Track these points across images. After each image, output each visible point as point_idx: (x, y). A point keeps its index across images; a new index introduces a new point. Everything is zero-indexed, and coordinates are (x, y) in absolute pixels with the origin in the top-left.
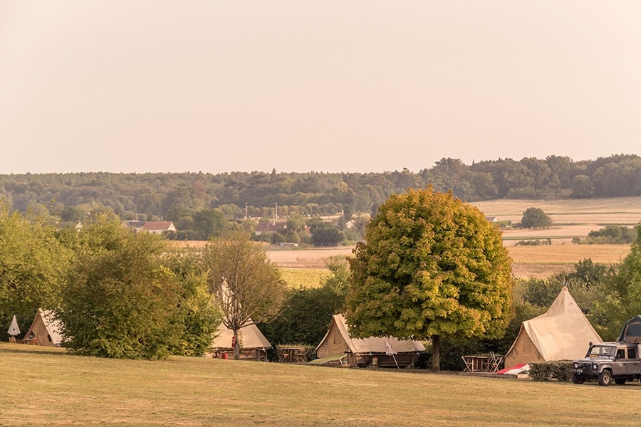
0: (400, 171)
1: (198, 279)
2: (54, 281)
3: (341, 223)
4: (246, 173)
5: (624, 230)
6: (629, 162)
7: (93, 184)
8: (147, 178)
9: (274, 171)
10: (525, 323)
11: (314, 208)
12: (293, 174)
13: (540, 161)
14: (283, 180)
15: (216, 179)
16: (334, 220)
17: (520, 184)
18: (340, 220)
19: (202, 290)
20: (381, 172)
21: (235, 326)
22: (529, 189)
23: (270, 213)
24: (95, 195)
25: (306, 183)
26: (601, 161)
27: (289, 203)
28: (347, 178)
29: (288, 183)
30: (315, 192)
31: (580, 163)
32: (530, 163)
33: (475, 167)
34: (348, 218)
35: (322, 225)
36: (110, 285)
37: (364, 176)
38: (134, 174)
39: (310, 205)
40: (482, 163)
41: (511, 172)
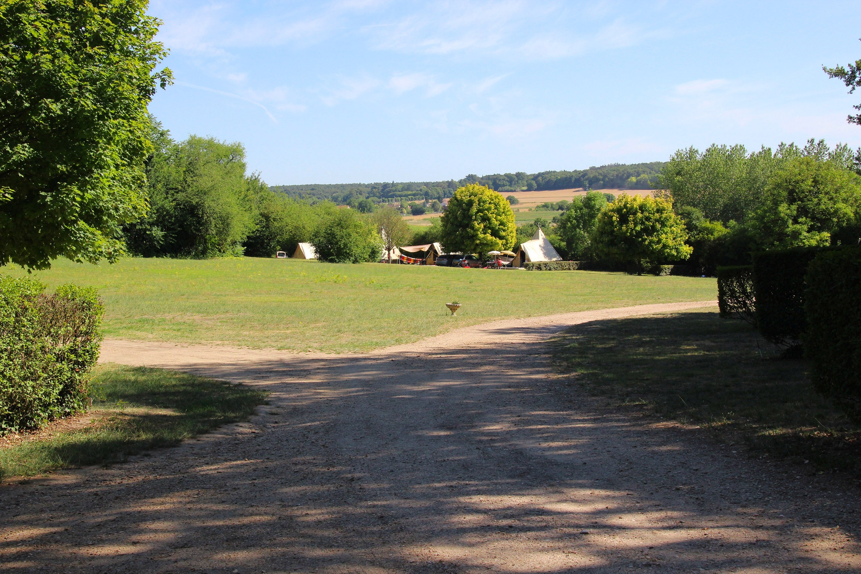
0: (450, 180)
1: (373, 227)
2: (309, 229)
3: (424, 205)
4: (380, 183)
5: (552, 205)
6: (553, 174)
7: (313, 189)
8: (336, 186)
9: (393, 182)
10: (522, 245)
11: (412, 198)
12: (401, 183)
13: (513, 175)
14: (397, 185)
15: (367, 186)
16: (421, 203)
17: (504, 185)
18: (424, 203)
19: (374, 233)
20: (441, 181)
21: (389, 249)
22: (507, 188)
23: (392, 200)
24: (314, 195)
25: (408, 186)
26: (540, 175)
27: (400, 196)
28: (427, 184)
29: (400, 187)
30: (412, 191)
31: (531, 175)
32: (507, 176)
33: (483, 178)
34: (427, 202)
35: (416, 206)
36: (337, 231)
37: (434, 183)
38: (330, 185)
39: (410, 197)
40: (486, 176)
41: (500, 180)
